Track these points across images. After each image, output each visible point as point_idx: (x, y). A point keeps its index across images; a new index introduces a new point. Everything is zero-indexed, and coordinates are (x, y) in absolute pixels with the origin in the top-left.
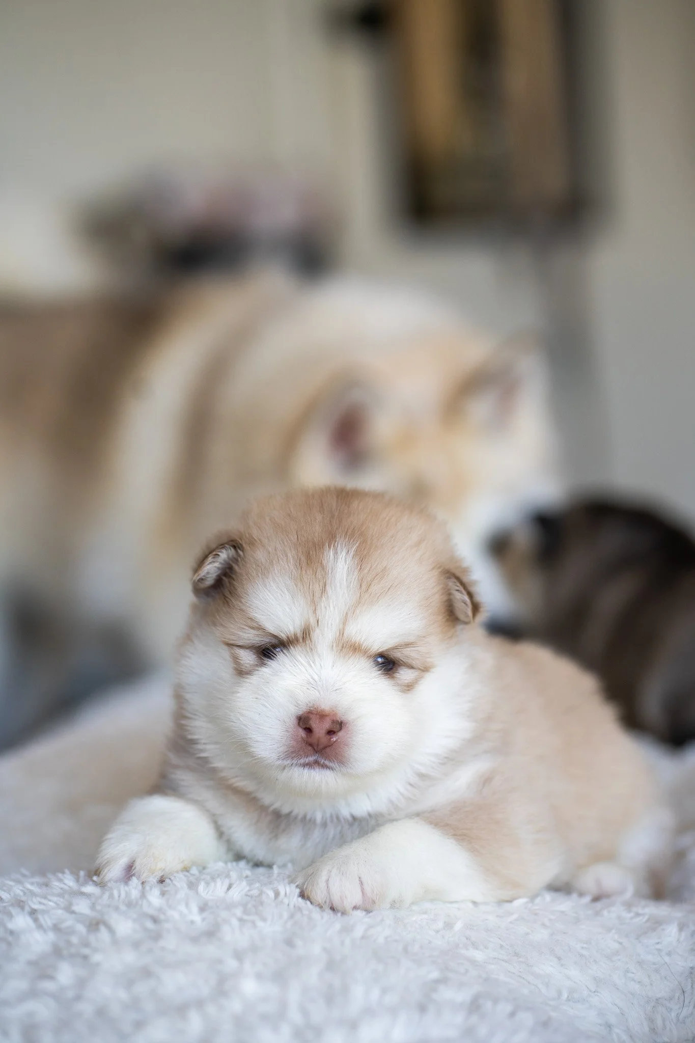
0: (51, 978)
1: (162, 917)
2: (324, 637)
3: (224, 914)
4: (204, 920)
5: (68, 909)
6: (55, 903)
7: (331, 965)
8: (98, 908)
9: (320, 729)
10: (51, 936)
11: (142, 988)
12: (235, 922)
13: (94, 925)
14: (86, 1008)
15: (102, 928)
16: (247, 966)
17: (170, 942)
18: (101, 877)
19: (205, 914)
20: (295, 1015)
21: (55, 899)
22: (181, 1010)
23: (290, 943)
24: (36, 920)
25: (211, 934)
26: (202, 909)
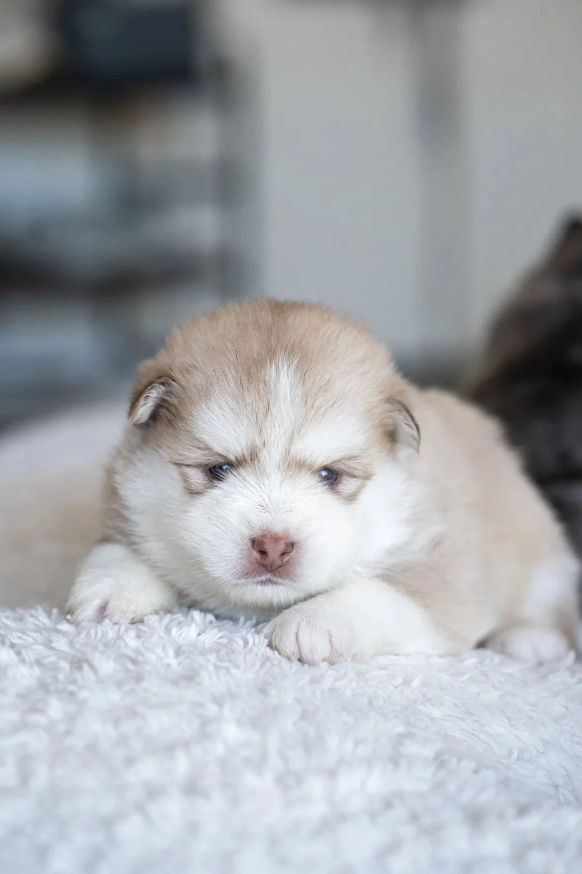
0: (41, 711)
1: (141, 659)
2: (272, 457)
3: (200, 660)
4: (179, 664)
5: (48, 644)
6: (34, 639)
7: (305, 716)
8: (77, 646)
9: (274, 552)
10: (37, 671)
11: (128, 727)
12: (211, 668)
13: (78, 663)
14: (77, 742)
15: (86, 667)
16: (226, 710)
17: (152, 685)
18: (75, 616)
19: (181, 659)
20: (275, 762)
21: (34, 635)
22: (170, 749)
23: (263, 691)
24: (19, 653)
25: (190, 677)
26: (178, 652)
